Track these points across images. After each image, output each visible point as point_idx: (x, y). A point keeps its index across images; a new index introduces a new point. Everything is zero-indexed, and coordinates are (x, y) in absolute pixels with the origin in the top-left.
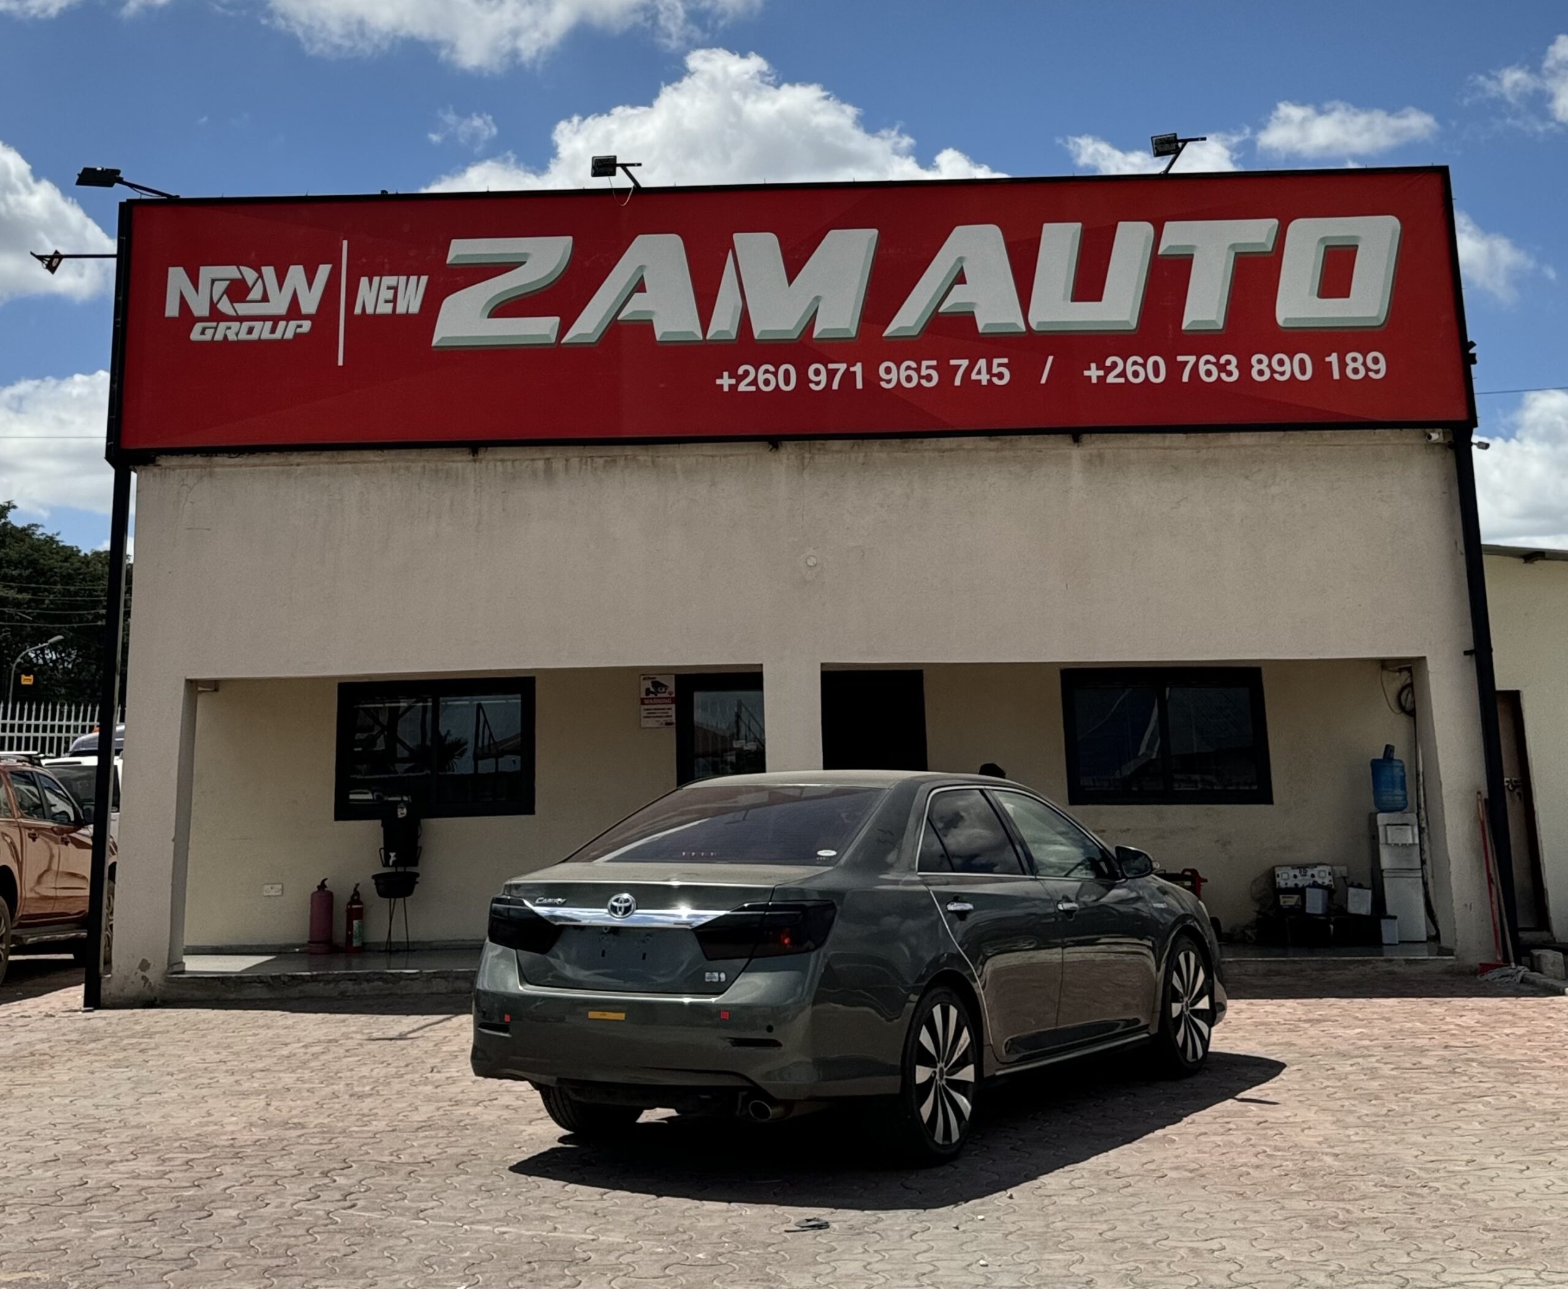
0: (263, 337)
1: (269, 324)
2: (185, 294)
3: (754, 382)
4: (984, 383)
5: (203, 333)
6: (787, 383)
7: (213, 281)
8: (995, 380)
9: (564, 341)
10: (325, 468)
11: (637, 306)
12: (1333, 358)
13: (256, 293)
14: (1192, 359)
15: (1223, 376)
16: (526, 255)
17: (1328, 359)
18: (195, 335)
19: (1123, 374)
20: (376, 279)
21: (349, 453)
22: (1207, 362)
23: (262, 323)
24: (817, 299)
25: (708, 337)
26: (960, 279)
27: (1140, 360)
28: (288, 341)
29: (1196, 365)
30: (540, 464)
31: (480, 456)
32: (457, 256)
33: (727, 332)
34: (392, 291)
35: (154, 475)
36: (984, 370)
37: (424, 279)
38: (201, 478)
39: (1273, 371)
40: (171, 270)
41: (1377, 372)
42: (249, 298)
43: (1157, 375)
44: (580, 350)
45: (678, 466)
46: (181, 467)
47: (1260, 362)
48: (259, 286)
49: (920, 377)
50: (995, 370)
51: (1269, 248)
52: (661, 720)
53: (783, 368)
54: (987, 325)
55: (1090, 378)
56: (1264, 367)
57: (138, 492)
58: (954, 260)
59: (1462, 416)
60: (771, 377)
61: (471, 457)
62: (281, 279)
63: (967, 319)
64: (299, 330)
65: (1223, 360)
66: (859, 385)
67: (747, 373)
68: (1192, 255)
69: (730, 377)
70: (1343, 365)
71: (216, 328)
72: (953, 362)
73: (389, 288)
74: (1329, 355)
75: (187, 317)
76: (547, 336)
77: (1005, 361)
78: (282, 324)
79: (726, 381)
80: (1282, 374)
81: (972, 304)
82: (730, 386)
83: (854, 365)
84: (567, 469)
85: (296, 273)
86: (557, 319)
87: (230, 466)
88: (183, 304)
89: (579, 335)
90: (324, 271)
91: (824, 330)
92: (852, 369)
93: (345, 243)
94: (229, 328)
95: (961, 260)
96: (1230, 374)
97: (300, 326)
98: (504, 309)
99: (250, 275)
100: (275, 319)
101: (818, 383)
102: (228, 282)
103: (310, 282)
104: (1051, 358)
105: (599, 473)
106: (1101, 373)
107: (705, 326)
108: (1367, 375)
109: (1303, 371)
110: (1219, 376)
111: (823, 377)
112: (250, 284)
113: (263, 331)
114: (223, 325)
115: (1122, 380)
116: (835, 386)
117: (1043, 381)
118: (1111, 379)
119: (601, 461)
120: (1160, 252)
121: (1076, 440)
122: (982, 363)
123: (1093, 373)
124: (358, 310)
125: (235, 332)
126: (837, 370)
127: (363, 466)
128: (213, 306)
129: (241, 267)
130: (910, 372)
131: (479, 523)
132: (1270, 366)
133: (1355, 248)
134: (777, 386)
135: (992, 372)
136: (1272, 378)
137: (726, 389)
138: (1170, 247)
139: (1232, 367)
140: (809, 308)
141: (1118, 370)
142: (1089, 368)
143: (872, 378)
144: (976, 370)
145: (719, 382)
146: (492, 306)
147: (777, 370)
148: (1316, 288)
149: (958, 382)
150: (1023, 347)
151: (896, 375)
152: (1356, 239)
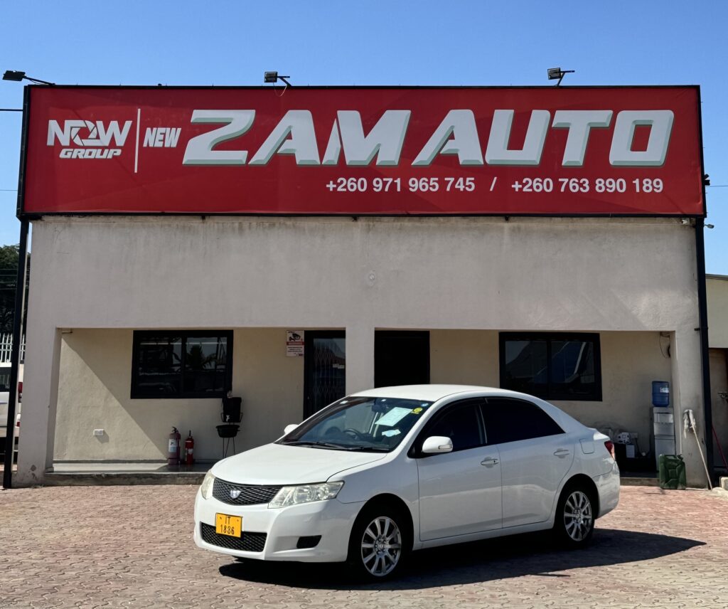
0: (96, 157)
1: (100, 150)
2: (57, 135)
3: (346, 187)
4: (462, 190)
5: (66, 154)
6: (362, 187)
7: (72, 128)
8: (467, 189)
9: (250, 163)
10: (127, 224)
11: (287, 147)
12: (637, 182)
13: (93, 135)
14: (566, 180)
16: (232, 119)
17: (634, 182)
18: (62, 155)
19: (531, 187)
20: (155, 129)
21: (140, 217)
23: (96, 150)
24: (379, 145)
25: (323, 163)
26: (451, 137)
27: (540, 180)
28: (109, 159)
29: (568, 184)
30: (237, 225)
31: (207, 219)
32: (197, 119)
33: (333, 161)
34: (162, 136)
35: (41, 225)
36: (462, 183)
37: (179, 130)
38: (64, 228)
39: (606, 187)
40: (50, 121)
41: (658, 189)
42: (90, 137)
43: (548, 187)
44: (258, 168)
46: (54, 221)
47: (600, 182)
48: (95, 131)
49: (430, 186)
50: (467, 184)
51: (608, 125)
52: (297, 353)
53: (360, 180)
54: (464, 161)
55: (514, 189)
56: (602, 185)
57: (33, 233)
58: (449, 127)
59: (699, 212)
60: (354, 184)
61: (201, 221)
62: (106, 127)
63: (453, 158)
64: (115, 154)
65: (581, 181)
66: (399, 190)
67: (342, 182)
68: (569, 128)
69: (334, 184)
70: (641, 185)
71: (73, 152)
72: (446, 179)
73: (161, 134)
74: (635, 180)
75: (58, 146)
76: (241, 161)
77: (473, 179)
78: (106, 151)
79: (331, 186)
80: (611, 189)
81: (457, 150)
82: (334, 188)
83: (396, 179)
84: (250, 228)
85: (114, 125)
86: (246, 152)
87: (79, 222)
88: (56, 139)
89: (257, 161)
90: (128, 124)
91: (382, 162)
92: (395, 181)
94: (79, 152)
95: (452, 127)
96: (585, 188)
97: (115, 152)
98: (220, 146)
99: (90, 125)
100: (103, 148)
101: (378, 188)
102: (79, 129)
103: (121, 129)
104: (495, 178)
105: (266, 230)
106: (521, 186)
107: (321, 159)
108: (653, 190)
109: (621, 188)
110: (579, 190)
111: (381, 185)
112: (90, 130)
113: (96, 154)
114: (76, 150)
115: (531, 190)
116: (386, 190)
117: (491, 190)
118: (525, 189)
119: (267, 224)
120: (553, 126)
121: (507, 219)
122: (461, 180)
123: (517, 186)
124: (145, 145)
125: (82, 154)
126: (388, 182)
128: (71, 141)
129: (86, 121)
130: (425, 184)
131: (205, 254)
133: (651, 125)
134: (357, 189)
135: (466, 185)
136: (606, 190)
137: (331, 190)
138: (558, 124)
139: (586, 185)
140: (374, 150)
141: (529, 185)
142: (515, 184)
143: (405, 186)
144: (458, 183)
145: (328, 186)
146: (213, 145)
147: (357, 181)
148: (630, 147)
149: (448, 189)
150: (482, 172)
151: (416, 185)
152: (651, 121)
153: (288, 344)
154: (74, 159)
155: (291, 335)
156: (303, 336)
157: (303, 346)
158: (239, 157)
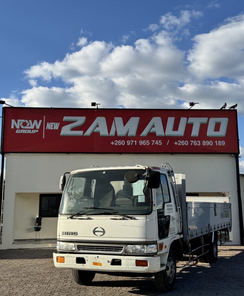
1: (30, 130)
2: (15, 124)
3: (117, 143)
4: (157, 144)
5: (18, 131)
6: (123, 143)
7: (20, 122)
8: (159, 144)
9: (84, 135)
11: (97, 130)
13: (28, 125)
14: (193, 141)
15: (198, 144)
16: (77, 120)
18: (17, 132)
19: (181, 144)
20: (50, 123)
22: (195, 142)
24: (129, 129)
25: (110, 135)
26: (154, 126)
27: (184, 141)
28: (34, 134)
31: (69, 155)
32: (65, 120)
33: (113, 135)
34: (53, 125)
36: (157, 142)
37: (59, 123)
40: (12, 120)
41: (223, 144)
42: (27, 125)
43: (187, 144)
44: (87, 137)
48: (29, 124)
50: (159, 142)
51: (206, 123)
53: (122, 141)
54: (158, 135)
56: (204, 143)
58: (153, 123)
59: (237, 152)
60: (120, 143)
61: (67, 155)
62: (33, 122)
63: (155, 133)
64: (36, 132)
65: (198, 142)
66: (136, 144)
68: (193, 124)
70: (218, 143)
71: (21, 131)
72: (152, 141)
74: (216, 141)
75: (15, 128)
77: (161, 141)
78: (33, 130)
79: (112, 143)
80: (208, 144)
81: (156, 131)
85: (35, 121)
86: (83, 131)
88: (15, 126)
89: (87, 134)
90: (41, 121)
91: (130, 135)
92: (135, 142)
93: (44, 116)
96: (199, 144)
98: (73, 129)
99: (27, 121)
100: (32, 130)
102: (23, 123)
103: (38, 123)
104: (169, 141)
106: (177, 143)
107: (109, 134)
108: (222, 145)
109: (211, 144)
110: (197, 145)
111: (129, 143)
112: (27, 123)
113: (29, 132)
114: (22, 130)
115: (181, 145)
116: (132, 144)
118: (179, 144)
120: (188, 123)
121: (173, 155)
123: (176, 143)
124: (47, 128)
125: (24, 132)
126: (132, 142)
128: (20, 127)
129: (25, 120)
130: (145, 142)
132: (206, 143)
133: (221, 123)
138: (190, 122)
140: (127, 131)
141: (180, 143)
143: (138, 143)
146: (71, 129)
148: (214, 130)
149: (153, 144)
150: (164, 138)
151: (142, 143)
152: (221, 121)
158: (80, 133)
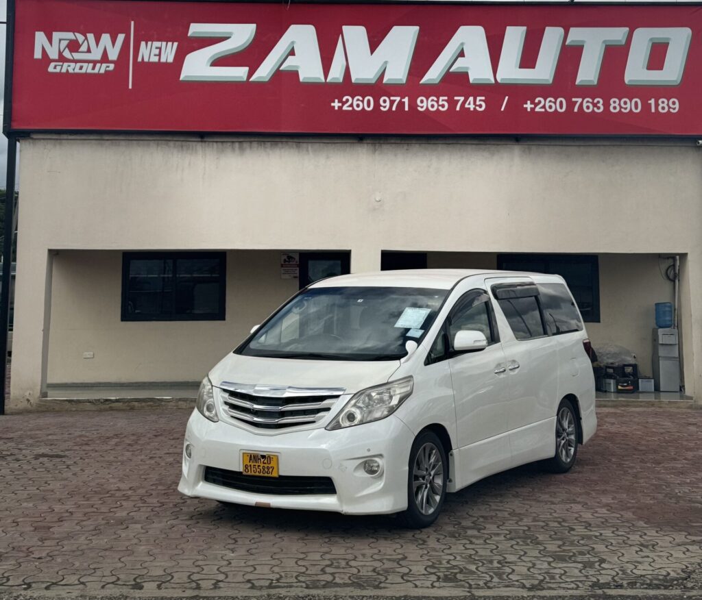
0: (88, 71)
1: (91, 65)
2: (45, 47)
3: (351, 105)
4: (472, 109)
5: (55, 68)
6: (369, 106)
7: (60, 40)
8: (478, 108)
9: (251, 80)
10: (123, 143)
11: (290, 63)
12: (652, 101)
13: (84, 48)
14: (580, 100)
15: (595, 109)
16: (231, 33)
17: (649, 102)
18: (51, 69)
19: (544, 107)
20: (150, 43)
23: (87, 64)
24: (386, 63)
25: (328, 80)
26: (462, 54)
27: (553, 100)
29: (582, 104)
30: (237, 145)
31: (205, 140)
32: (194, 32)
33: (338, 78)
34: (158, 50)
35: (30, 143)
36: (472, 103)
37: (176, 44)
38: (55, 145)
39: (621, 107)
40: (36, 33)
41: (674, 109)
42: (80, 50)
43: (561, 107)
44: (260, 85)
45: (310, 148)
46: (44, 139)
47: (615, 102)
48: (85, 44)
49: (439, 105)
50: (478, 103)
51: (623, 43)
52: (292, 275)
53: (366, 98)
54: (475, 79)
55: (526, 108)
56: (617, 105)
57: (20, 151)
58: (459, 44)
60: (360, 103)
61: (200, 140)
62: (97, 41)
63: (464, 76)
64: (107, 69)
65: (596, 101)
66: (407, 109)
67: (347, 100)
68: (583, 46)
69: (339, 102)
70: (657, 105)
71: (62, 66)
72: (456, 98)
73: (157, 48)
74: (650, 100)
75: (46, 59)
76: (241, 77)
77: (483, 98)
78: (98, 65)
79: (336, 104)
80: (626, 109)
81: (467, 68)
82: (339, 107)
83: (404, 98)
84: (251, 148)
85: (106, 38)
86: (246, 69)
87: (71, 139)
88: (44, 52)
89: (259, 77)
90: (121, 37)
91: (389, 80)
92: (403, 100)
93: (132, 23)
94: (69, 66)
95: (462, 44)
96: (599, 108)
97: (108, 67)
98: (219, 62)
99: (80, 38)
100: (95, 62)
101: (385, 107)
102: (68, 41)
103: (114, 42)
104: (507, 98)
105: (268, 150)
106: (533, 106)
107: (326, 73)
108: (669, 111)
109: (636, 107)
110: (593, 110)
111: (388, 104)
112: (81, 43)
113: (87, 68)
114: (66, 65)
115: (543, 110)
116: (394, 109)
117: (502, 109)
118: (537, 109)
119: (268, 144)
120: (567, 44)
121: (518, 141)
122: (471, 99)
123: (529, 106)
124: (140, 59)
125: (73, 68)
126: (395, 101)
127: (141, 142)
128: (60, 54)
129: (76, 34)
130: (434, 103)
131: (204, 174)
132: (619, 105)
133: (668, 44)
134: (363, 108)
135: (476, 104)
136: (620, 110)
137: (336, 108)
138: (573, 41)
139: (600, 105)
140: (381, 67)
141: (541, 105)
142: (527, 104)
143: (413, 105)
144: (468, 102)
145: (333, 104)
146: (213, 59)
147: (364, 99)
148: (646, 64)
149: (458, 109)
150: (493, 91)
151: (426, 104)
152: (669, 39)
153: (282, 266)
154: (63, 73)
155: (285, 257)
156: (297, 258)
157: (298, 269)
158: (238, 73)
